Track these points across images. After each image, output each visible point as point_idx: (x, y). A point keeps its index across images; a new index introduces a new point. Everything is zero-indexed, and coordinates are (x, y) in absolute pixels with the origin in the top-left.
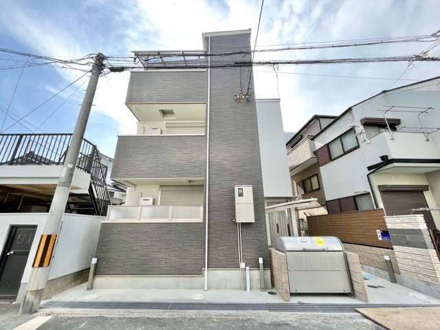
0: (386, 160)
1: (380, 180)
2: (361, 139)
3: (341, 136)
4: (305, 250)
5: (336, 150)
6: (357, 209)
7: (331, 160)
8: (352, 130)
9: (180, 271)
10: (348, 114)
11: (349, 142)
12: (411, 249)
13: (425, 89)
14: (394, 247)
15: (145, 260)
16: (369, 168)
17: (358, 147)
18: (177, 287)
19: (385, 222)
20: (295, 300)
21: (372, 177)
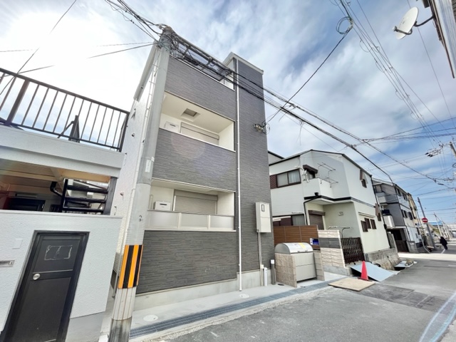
0: (317, 196)
1: (310, 207)
2: (303, 178)
3: (288, 172)
4: (299, 252)
5: (282, 180)
6: (292, 225)
7: (278, 187)
8: (298, 170)
9: (220, 278)
10: (296, 159)
11: (293, 178)
12: (332, 249)
13: (333, 157)
14: (321, 249)
15: (190, 270)
16: (305, 198)
17: (300, 183)
18: (218, 292)
19: (317, 234)
20: (299, 286)
21: (306, 204)
